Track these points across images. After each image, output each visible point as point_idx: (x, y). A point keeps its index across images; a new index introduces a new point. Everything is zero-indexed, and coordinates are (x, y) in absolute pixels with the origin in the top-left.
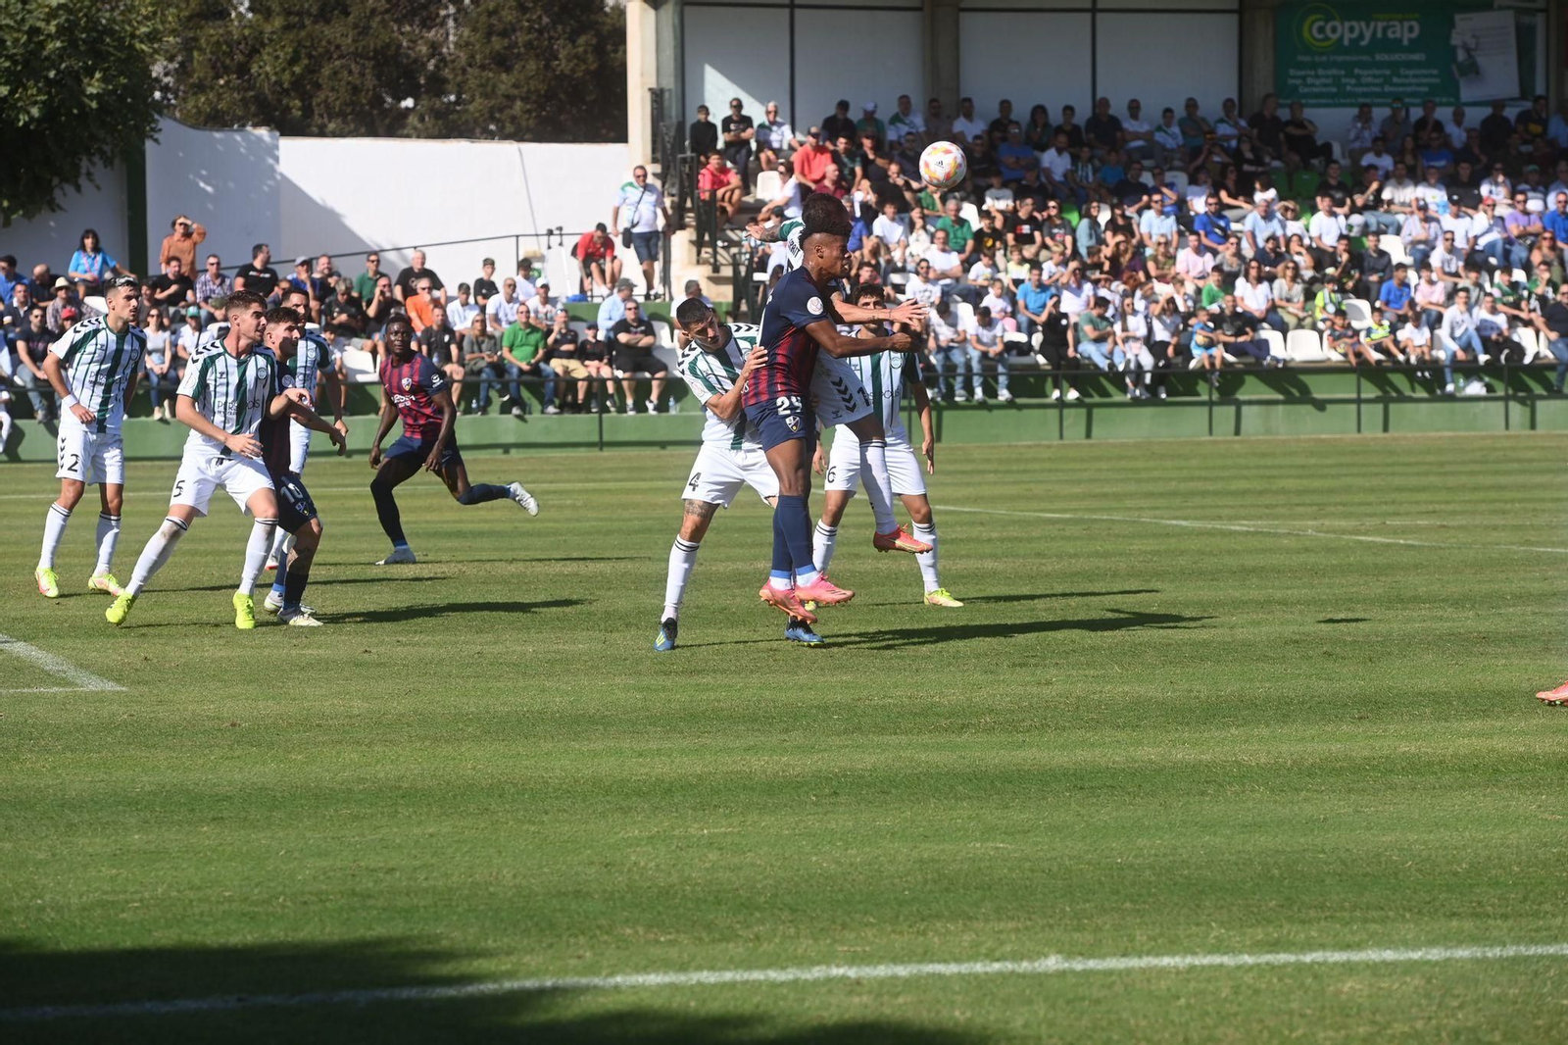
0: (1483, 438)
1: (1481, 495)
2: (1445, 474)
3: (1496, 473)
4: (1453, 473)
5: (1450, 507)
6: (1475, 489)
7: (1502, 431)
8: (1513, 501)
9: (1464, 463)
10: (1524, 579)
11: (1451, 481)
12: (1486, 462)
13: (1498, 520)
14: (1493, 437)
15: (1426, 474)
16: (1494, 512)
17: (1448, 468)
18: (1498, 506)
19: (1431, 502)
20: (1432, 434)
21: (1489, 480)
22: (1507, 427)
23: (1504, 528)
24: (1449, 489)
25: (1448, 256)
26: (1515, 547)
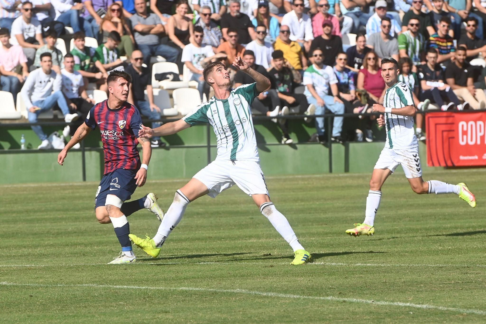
0: (64, 188)
1: (64, 240)
2: (32, 221)
3: (76, 219)
4: (38, 220)
5: (38, 251)
6: (58, 234)
7: (79, 182)
8: (91, 244)
9: (46, 211)
10: (104, 314)
11: (37, 227)
12: (67, 210)
13: (81, 262)
14: (72, 187)
15: (15, 221)
16: (74, 254)
17: (33, 216)
18: (79, 249)
19: (20, 247)
20: (19, 185)
21: (71, 226)
22: (84, 179)
23: (83, 268)
24: (35, 234)
25: (27, 26)
26: (95, 285)
